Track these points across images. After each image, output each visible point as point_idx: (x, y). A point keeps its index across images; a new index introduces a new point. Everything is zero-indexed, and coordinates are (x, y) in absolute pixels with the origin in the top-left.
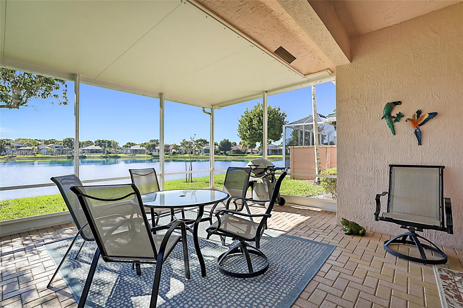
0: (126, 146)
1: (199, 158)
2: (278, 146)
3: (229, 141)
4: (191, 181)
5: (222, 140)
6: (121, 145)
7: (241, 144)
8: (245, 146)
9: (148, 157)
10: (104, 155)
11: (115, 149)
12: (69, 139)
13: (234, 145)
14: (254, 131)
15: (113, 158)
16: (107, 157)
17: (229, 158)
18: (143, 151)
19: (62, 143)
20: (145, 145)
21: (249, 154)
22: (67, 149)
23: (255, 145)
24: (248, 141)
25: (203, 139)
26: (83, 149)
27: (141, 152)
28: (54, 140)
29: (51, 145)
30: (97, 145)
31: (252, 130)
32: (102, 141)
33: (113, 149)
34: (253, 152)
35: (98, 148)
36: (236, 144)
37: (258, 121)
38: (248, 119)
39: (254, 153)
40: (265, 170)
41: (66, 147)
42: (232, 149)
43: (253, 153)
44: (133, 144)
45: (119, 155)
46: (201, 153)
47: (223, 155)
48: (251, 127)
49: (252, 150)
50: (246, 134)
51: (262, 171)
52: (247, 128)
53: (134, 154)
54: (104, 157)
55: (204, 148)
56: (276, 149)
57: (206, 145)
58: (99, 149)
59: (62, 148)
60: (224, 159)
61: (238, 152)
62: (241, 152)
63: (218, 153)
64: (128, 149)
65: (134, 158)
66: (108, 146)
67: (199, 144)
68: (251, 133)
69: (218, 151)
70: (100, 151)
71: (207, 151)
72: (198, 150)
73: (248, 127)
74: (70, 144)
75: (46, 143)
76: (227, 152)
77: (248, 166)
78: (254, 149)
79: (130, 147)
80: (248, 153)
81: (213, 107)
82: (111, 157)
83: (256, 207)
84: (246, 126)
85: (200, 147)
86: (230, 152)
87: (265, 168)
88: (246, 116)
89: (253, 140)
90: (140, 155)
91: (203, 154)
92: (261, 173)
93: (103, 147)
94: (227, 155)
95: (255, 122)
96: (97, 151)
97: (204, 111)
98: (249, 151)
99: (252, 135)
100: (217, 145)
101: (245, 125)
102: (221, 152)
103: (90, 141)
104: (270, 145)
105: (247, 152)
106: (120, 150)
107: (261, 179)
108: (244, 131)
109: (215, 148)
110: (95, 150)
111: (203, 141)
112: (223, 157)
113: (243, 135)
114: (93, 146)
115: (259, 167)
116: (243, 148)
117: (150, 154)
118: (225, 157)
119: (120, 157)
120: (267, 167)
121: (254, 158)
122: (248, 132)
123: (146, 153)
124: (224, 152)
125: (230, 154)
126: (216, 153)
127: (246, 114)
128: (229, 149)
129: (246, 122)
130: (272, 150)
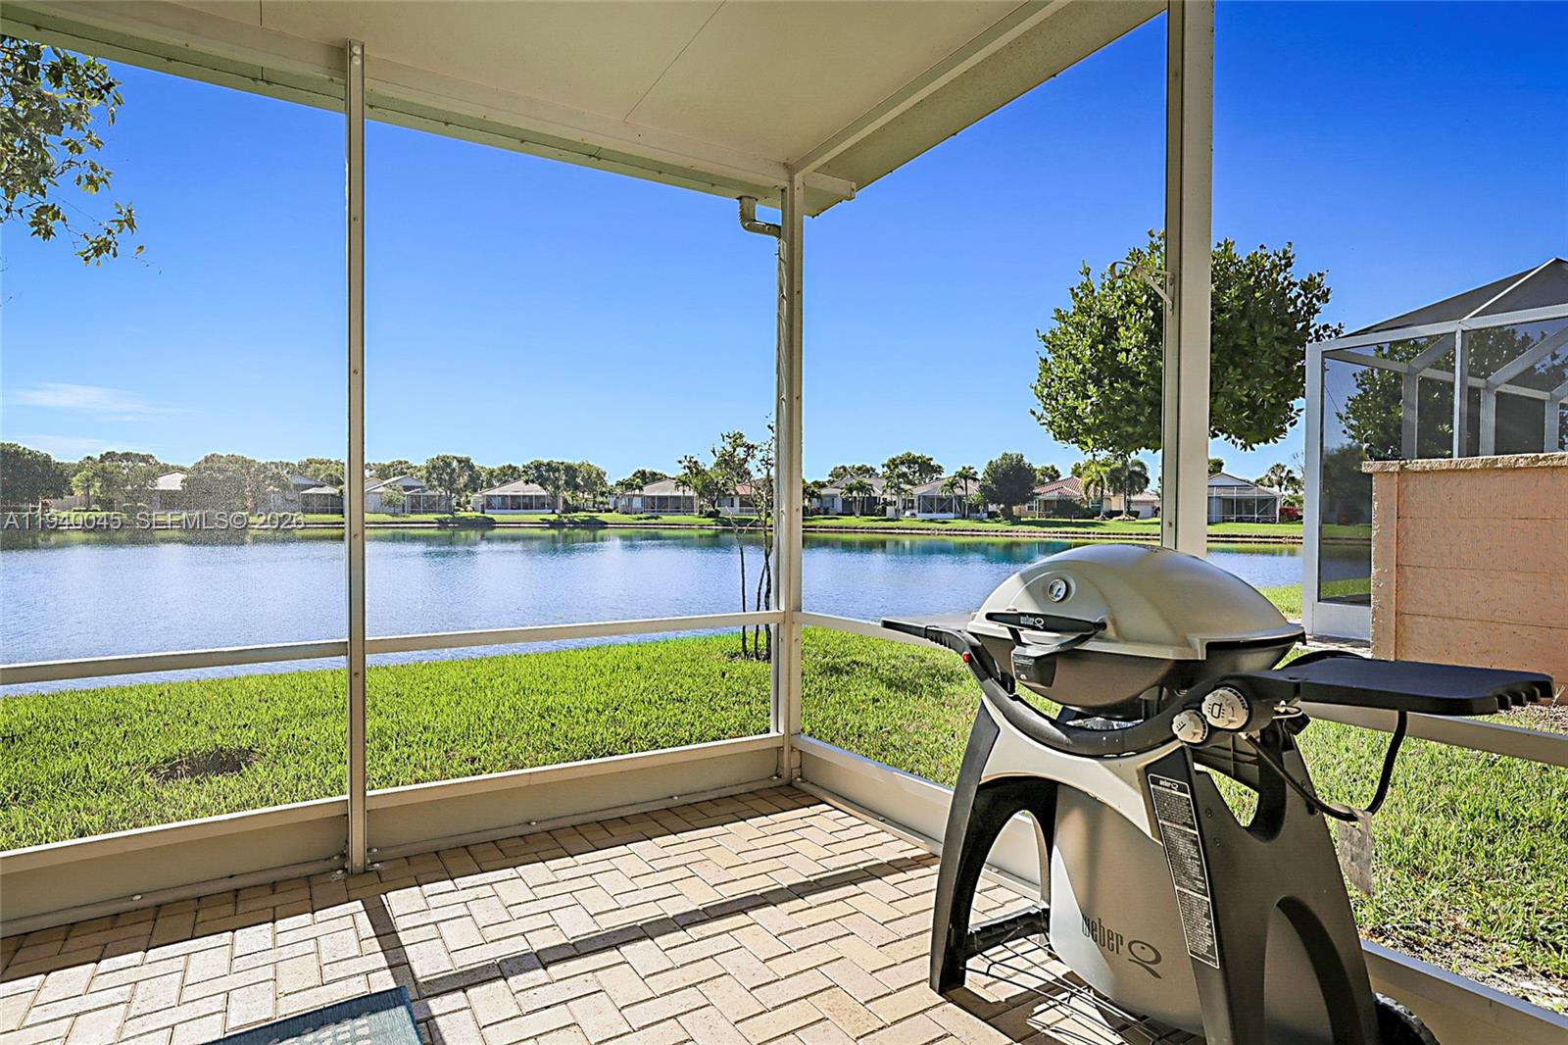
0: (628, 485)
1: (897, 531)
2: (1258, 481)
3: (1026, 460)
5: (996, 457)
6: (611, 482)
7: (1079, 475)
8: (1097, 485)
9: (702, 527)
10: (553, 518)
11: (595, 497)
12: (443, 459)
13: (1047, 480)
14: (1127, 385)
15: (582, 528)
17: (1023, 534)
18: (687, 503)
19: (425, 472)
20: (694, 481)
21: (1115, 518)
22: (438, 493)
23: (1143, 481)
24: (1090, 442)
25: (917, 455)
26: (490, 493)
27: (679, 505)
28: (406, 462)
29: (394, 479)
30: (533, 482)
31: (1111, 384)
32: (548, 464)
33: (585, 495)
34: (1133, 508)
35: (535, 490)
36: (1059, 476)
38: (1092, 324)
39: (1138, 512)
40: (1185, 682)
41: (435, 486)
42: (1038, 494)
43: (1136, 514)
44: (655, 477)
45: (603, 517)
46: (908, 513)
47: (1000, 522)
48: (1109, 367)
49: (1129, 502)
50: (1077, 408)
51: (1145, 687)
52: (1083, 371)
53: (654, 514)
54: (553, 525)
55: (919, 491)
56: (1247, 494)
57: (927, 480)
58: (538, 494)
59: (424, 492)
61: (1065, 510)
62: (1078, 507)
63: (978, 512)
64: (634, 495)
65: (653, 530)
66: (566, 482)
67: (899, 476)
68: (1107, 400)
69: (978, 505)
70: (541, 501)
71: (932, 504)
72: (894, 498)
73: (1088, 366)
74: (447, 478)
75: (382, 472)
76: (1014, 508)
78: (1138, 497)
79: (641, 489)
80: (1112, 514)
82: (576, 524)
84: (1079, 364)
85: (902, 486)
86: (1030, 508)
87: (1178, 662)
88: (1081, 310)
90: (676, 517)
91: (913, 515)
92: (1124, 715)
93: (551, 488)
94: (1016, 521)
95: (1130, 337)
96: (530, 503)
98: (1117, 503)
99: (1115, 409)
100: (975, 480)
101: (1074, 357)
102: (992, 508)
103: (514, 465)
104: (1217, 481)
105: (1105, 507)
106: (612, 500)
107: (1130, 784)
108: (1069, 392)
109: (964, 493)
110: (524, 496)
111: (917, 462)
112: (997, 531)
113: (1062, 415)
114: (521, 483)
115: (1101, 639)
116: (1086, 493)
117: (709, 515)
118: (1007, 531)
119: (607, 524)
120: (1201, 656)
121: (1137, 535)
122: (1090, 394)
123: (696, 509)
124: (1002, 510)
125: (1030, 519)
126: (969, 511)
127: (1081, 298)
128: (1026, 498)
129: (1081, 340)
130: (1225, 500)
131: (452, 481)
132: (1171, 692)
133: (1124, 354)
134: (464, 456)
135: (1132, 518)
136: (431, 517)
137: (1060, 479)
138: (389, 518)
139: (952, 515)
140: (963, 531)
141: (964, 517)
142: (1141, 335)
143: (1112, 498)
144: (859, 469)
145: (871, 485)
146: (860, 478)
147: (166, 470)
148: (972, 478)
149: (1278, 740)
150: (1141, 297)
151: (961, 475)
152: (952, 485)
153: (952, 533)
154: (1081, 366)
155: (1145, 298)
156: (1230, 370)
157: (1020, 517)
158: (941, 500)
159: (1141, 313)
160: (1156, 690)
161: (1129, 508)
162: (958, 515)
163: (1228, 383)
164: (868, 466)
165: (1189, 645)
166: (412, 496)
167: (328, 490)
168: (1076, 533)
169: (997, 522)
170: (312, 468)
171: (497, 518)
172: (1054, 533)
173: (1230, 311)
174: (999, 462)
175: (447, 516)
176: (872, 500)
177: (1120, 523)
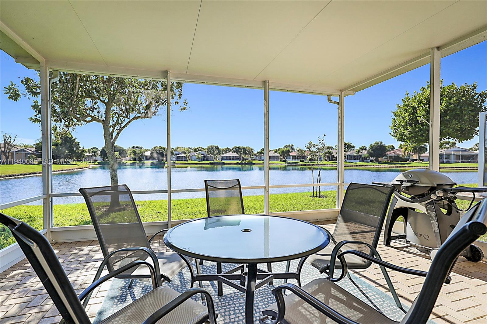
0: (260, 153)
2: (470, 149)
3: (383, 144)
4: (320, 195)
6: (255, 152)
7: (402, 148)
8: (408, 151)
9: (281, 164)
10: (240, 162)
11: (250, 156)
12: (211, 146)
13: (390, 150)
14: (420, 126)
15: (248, 165)
16: (243, 164)
17: (382, 167)
18: (277, 158)
19: (206, 150)
20: (279, 151)
21: (415, 162)
22: (210, 156)
23: (425, 149)
24: (408, 142)
25: (347, 143)
26: (223, 155)
27: (275, 158)
28: (201, 147)
29: (199, 152)
30: (234, 152)
31: (415, 126)
32: (239, 147)
33: (248, 156)
34: (421, 158)
35: (235, 154)
36: (394, 148)
37: (426, 111)
38: (409, 109)
39: (423, 160)
40: (433, 190)
41: (209, 154)
42: (387, 154)
43: (422, 160)
45: (253, 162)
47: (374, 163)
48: (414, 121)
49: (420, 156)
50: (404, 132)
51: (426, 191)
52: (406, 122)
54: (240, 164)
55: (347, 153)
56: (466, 153)
57: (350, 150)
59: (206, 155)
60: (374, 168)
61: (397, 159)
62: (401, 158)
63: (367, 160)
66: (243, 152)
68: (414, 130)
69: (367, 158)
70: (237, 157)
71: (352, 158)
73: (408, 121)
74: (212, 151)
75: (196, 150)
76: (379, 158)
77: (397, 181)
78: (423, 155)
79: (263, 154)
80: (413, 160)
81: (343, 93)
82: (246, 164)
83: (411, 253)
84: (405, 120)
86: (384, 159)
87: (432, 187)
88: (405, 105)
89: (418, 140)
90: (274, 162)
91: (346, 161)
92: (423, 195)
93: (239, 154)
94: (380, 162)
95: (421, 113)
96: (234, 158)
97: (329, 100)
98: (415, 157)
99: (416, 132)
100: (366, 150)
101: (403, 118)
102: (371, 158)
103: (229, 148)
104: (454, 149)
105: (411, 158)
106: (255, 157)
107: (423, 206)
108: (402, 128)
109: (362, 154)
110: (232, 156)
111: (347, 145)
112: (373, 166)
113: (400, 134)
114: (231, 153)
115: (418, 184)
116: (404, 153)
117: (284, 161)
118: (377, 166)
119: (255, 164)
120: (436, 186)
121: (423, 167)
122: (408, 128)
123: (280, 159)
124: (375, 159)
125: (384, 162)
126: (364, 159)
127: (405, 101)
128: (383, 154)
129: (406, 114)
130: (456, 155)
131: (214, 152)
132: (430, 192)
133: (419, 118)
134: (216, 145)
135: (421, 161)
136: (208, 162)
137: (395, 149)
138: (198, 162)
139: (358, 161)
140: (362, 166)
141: (362, 161)
142: (425, 112)
143: (413, 155)
144: (328, 147)
145: (332, 152)
146: (328, 150)
148: (365, 150)
149: (451, 201)
150: (424, 101)
151: (361, 149)
152: (358, 152)
153: (358, 166)
154: (406, 121)
155: (426, 101)
156: (454, 121)
157: (381, 161)
158: (355, 156)
159: (425, 106)
160: (428, 191)
161: (420, 158)
162: (360, 161)
163: (453, 124)
164: (331, 146)
165: (433, 184)
166: (203, 156)
167: (183, 155)
168: (401, 166)
169: (373, 163)
170: (179, 149)
171: (225, 162)
172: (393, 166)
173: (454, 104)
174: (374, 144)
175: (212, 161)
176: (332, 156)
177: (417, 163)
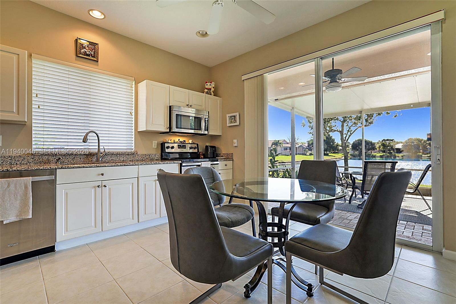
147: (398, 143)
